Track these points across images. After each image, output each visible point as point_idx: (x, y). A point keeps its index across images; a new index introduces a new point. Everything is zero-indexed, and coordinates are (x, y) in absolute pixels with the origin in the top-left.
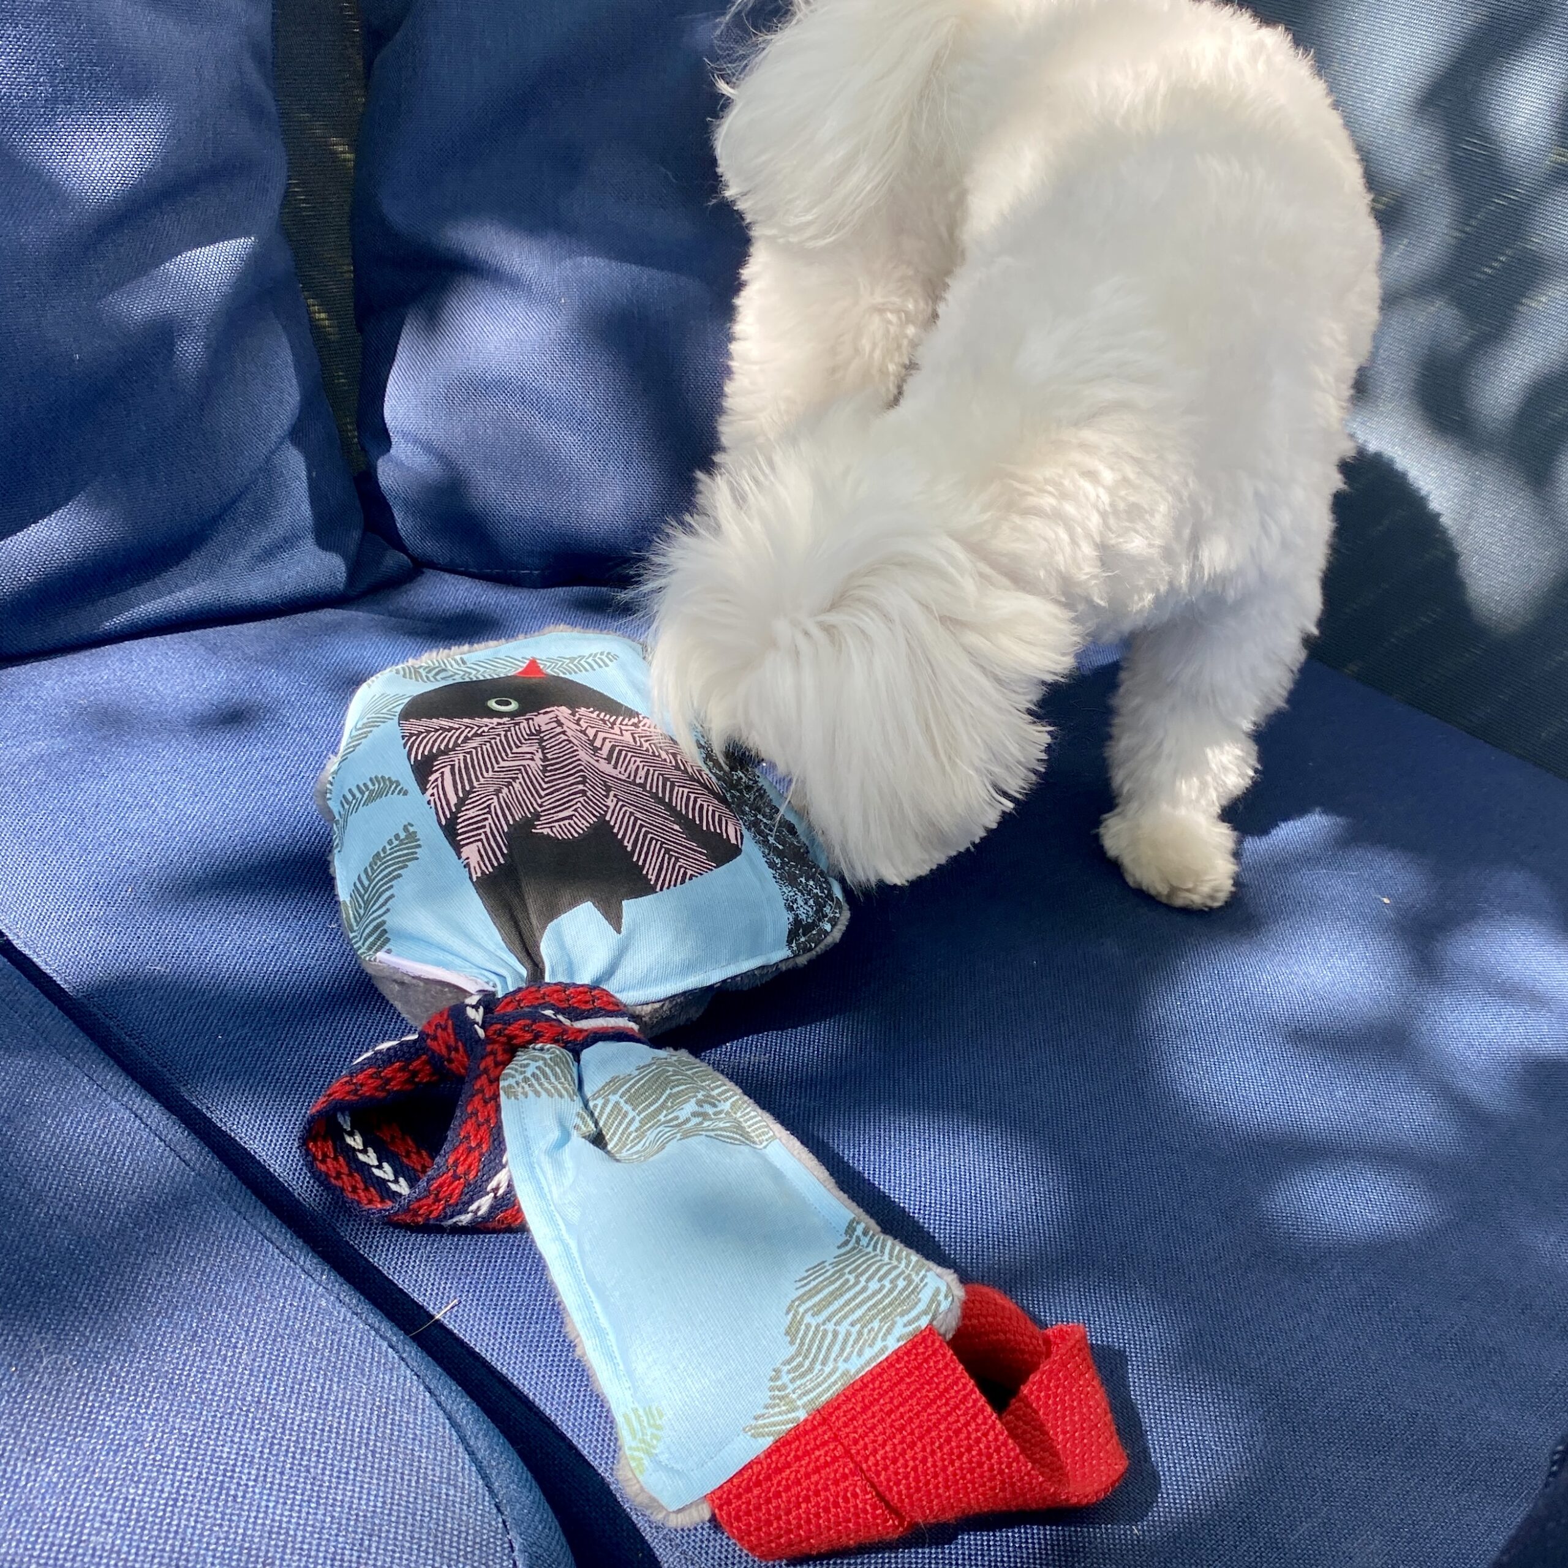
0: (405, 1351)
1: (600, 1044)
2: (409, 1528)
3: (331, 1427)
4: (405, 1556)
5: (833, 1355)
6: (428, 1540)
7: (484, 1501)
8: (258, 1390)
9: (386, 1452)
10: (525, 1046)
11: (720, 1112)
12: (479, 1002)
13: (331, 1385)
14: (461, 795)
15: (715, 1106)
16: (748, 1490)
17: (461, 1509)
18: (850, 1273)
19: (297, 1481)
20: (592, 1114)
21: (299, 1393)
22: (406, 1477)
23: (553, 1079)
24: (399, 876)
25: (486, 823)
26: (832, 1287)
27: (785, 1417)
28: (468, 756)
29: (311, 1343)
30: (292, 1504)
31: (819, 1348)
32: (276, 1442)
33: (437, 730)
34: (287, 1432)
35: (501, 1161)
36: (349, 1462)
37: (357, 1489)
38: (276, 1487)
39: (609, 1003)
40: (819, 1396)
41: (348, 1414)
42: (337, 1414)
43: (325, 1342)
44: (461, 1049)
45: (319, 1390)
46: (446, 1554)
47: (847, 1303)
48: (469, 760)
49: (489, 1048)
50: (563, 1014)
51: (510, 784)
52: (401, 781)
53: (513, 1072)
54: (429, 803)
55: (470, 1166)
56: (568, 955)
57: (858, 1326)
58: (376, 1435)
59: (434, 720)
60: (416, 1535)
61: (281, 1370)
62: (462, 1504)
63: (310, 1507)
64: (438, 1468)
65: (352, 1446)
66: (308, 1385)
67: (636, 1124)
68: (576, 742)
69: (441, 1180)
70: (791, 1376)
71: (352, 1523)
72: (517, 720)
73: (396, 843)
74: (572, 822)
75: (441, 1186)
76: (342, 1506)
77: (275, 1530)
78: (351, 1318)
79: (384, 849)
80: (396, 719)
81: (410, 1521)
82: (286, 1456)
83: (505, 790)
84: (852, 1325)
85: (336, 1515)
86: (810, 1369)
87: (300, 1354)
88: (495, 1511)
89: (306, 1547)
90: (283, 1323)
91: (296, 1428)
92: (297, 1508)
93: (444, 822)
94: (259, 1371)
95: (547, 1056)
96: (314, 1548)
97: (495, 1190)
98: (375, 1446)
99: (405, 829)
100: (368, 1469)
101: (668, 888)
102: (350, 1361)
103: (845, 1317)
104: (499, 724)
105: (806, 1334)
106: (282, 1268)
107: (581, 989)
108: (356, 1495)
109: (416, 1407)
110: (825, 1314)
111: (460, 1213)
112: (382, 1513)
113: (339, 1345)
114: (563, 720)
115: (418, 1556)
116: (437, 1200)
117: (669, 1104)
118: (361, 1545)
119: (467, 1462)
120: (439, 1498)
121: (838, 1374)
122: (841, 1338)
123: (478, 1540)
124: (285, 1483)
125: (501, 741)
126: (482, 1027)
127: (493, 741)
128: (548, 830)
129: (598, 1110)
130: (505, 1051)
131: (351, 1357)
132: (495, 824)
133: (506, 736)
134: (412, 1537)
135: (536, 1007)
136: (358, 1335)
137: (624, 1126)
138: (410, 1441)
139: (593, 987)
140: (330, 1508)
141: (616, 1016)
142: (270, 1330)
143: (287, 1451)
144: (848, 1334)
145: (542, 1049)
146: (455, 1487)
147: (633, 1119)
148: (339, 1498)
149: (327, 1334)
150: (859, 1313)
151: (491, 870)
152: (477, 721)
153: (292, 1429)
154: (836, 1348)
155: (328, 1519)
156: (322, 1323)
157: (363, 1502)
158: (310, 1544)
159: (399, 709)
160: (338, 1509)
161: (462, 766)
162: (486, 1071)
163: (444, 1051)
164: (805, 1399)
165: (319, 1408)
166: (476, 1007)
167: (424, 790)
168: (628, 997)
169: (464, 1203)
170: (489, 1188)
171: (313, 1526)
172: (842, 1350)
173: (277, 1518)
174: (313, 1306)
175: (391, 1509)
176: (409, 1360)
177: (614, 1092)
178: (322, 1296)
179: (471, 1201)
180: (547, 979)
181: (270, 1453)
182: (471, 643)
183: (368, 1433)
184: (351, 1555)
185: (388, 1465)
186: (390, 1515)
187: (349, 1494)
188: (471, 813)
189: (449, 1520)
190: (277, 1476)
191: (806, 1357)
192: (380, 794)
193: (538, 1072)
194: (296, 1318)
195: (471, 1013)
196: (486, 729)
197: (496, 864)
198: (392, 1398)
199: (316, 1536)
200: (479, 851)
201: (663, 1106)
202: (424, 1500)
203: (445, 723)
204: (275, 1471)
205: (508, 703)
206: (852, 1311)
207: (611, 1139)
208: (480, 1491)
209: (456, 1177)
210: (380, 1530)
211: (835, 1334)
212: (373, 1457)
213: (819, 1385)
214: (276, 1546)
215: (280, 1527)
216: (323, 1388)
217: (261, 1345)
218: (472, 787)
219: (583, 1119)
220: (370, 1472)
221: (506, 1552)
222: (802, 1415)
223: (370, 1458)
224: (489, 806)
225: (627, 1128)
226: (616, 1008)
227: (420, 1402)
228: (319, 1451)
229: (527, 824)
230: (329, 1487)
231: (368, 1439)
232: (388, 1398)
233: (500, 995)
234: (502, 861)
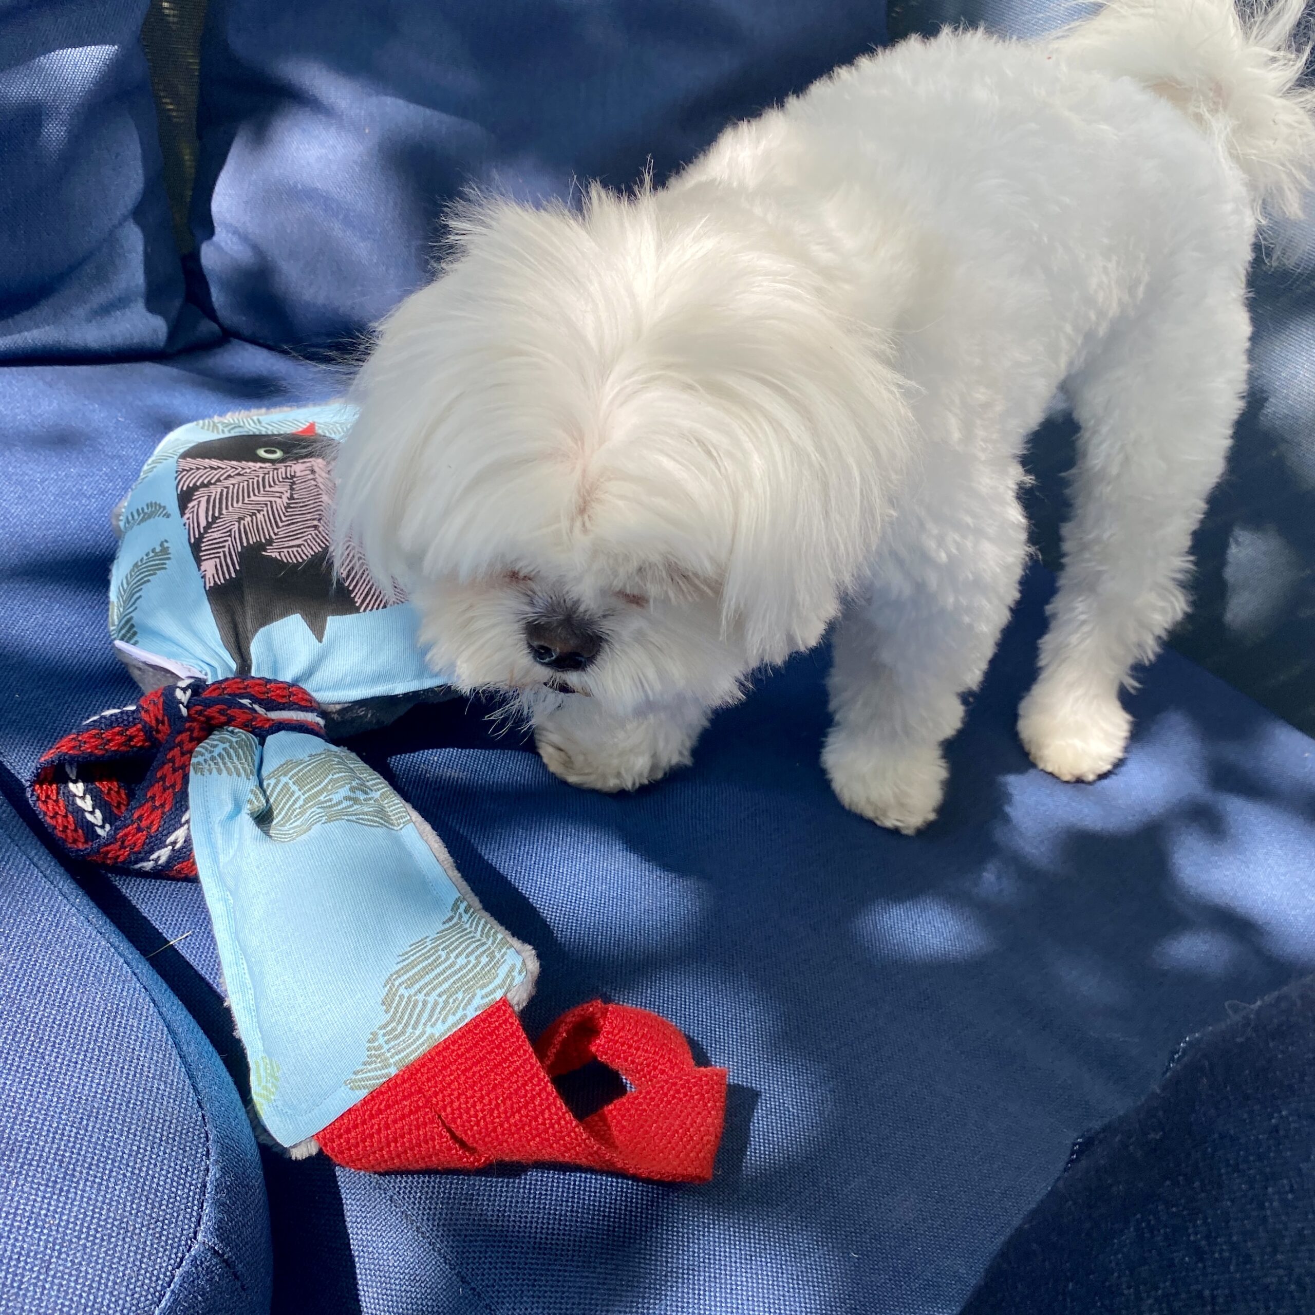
0: (138, 968)
1: (282, 733)
2: (123, 1113)
3: (67, 1023)
4: (116, 1136)
5: (423, 1021)
6: (137, 1124)
7: (188, 1097)
8: (9, 986)
9: (111, 1048)
10: (220, 726)
11: (370, 799)
12: (188, 687)
13: (72, 989)
14: (210, 520)
15: (366, 793)
16: (348, 1131)
17: (169, 1102)
18: (443, 950)
19: (33, 1065)
20: (264, 792)
21: (44, 993)
22: (125, 1071)
23: (235, 759)
24: (148, 581)
25: (226, 544)
26: (424, 964)
27: (379, 1072)
28: (225, 490)
29: (59, 952)
30: (27, 1083)
31: (411, 1015)
32: (19, 1031)
33: (206, 468)
34: (29, 1024)
35: (180, 821)
36: (78, 1054)
37: (83, 1077)
38: (14, 1068)
39: (303, 699)
40: (407, 1056)
41: (83, 1014)
42: (74, 1014)
43: (71, 953)
44: (166, 722)
45: (61, 992)
46: (151, 1138)
47: (437, 977)
48: (225, 493)
49: (187, 725)
50: (260, 705)
51: (254, 514)
52: (168, 507)
53: (203, 751)
54: (185, 525)
55: (152, 822)
56: (275, 656)
57: (444, 997)
58: (104, 1034)
59: (207, 460)
60: (128, 1120)
61: (31, 972)
62: (169, 1097)
63: (41, 1087)
64: (152, 1066)
65: (83, 1041)
66: (52, 987)
67: (301, 802)
68: (322, 487)
69: (126, 830)
70: (386, 1038)
71: (75, 1104)
72: (278, 465)
73: (152, 554)
74: (299, 550)
75: (126, 835)
76: (68, 1090)
77: (10, 1104)
78: (96, 936)
79: (142, 560)
80: (176, 457)
81: (124, 1108)
82: (26, 1043)
83: (249, 519)
84: (440, 996)
85: (62, 1096)
86: (403, 1033)
87: (49, 960)
88: (196, 1106)
89: (33, 1120)
90: (38, 934)
91: (37, 1021)
92: (29, 1087)
93: (192, 541)
94: (13, 971)
95: (234, 740)
96: (40, 1122)
97: (175, 843)
98: (103, 1042)
99: (162, 545)
100: (94, 1061)
101: (371, 610)
102: (90, 971)
103: (434, 989)
104: (261, 468)
105: (399, 1003)
106: (43, 889)
107: (281, 685)
108: (81, 1082)
109: (141, 1014)
110: (417, 986)
111: (142, 860)
112: (101, 1098)
113: (82, 957)
114: (316, 469)
115: (127, 1137)
116: (123, 847)
117: (330, 787)
118: (80, 1123)
119: (178, 1063)
120: (151, 1091)
121: (425, 1037)
122: (429, 1006)
123: (179, 1129)
124: (22, 1066)
125: (258, 481)
126: (187, 707)
127: (251, 481)
128: (277, 555)
129: (270, 788)
130: (201, 729)
131: (91, 968)
132: (234, 546)
133: (264, 478)
134: (124, 1121)
135: (237, 695)
136: (100, 951)
137: (290, 803)
138: (132, 1042)
139: (293, 684)
140: (57, 1090)
141: (307, 711)
142: (27, 938)
143: (28, 1039)
144: (436, 1004)
145: (232, 732)
146: (165, 1083)
147: (299, 797)
148: (66, 1083)
149: (74, 946)
150: (446, 985)
151: (223, 581)
152: (244, 464)
153: (34, 1022)
154: (426, 1015)
155: (55, 1099)
156: (71, 938)
157: (86, 1088)
158: (37, 1118)
159: (182, 451)
160: (64, 1092)
161: (218, 497)
162: (180, 744)
163: (154, 723)
164: (397, 1058)
165: (59, 1007)
166: (184, 690)
167: (183, 514)
168: (324, 696)
169: (146, 853)
170: (168, 842)
171: (41, 1104)
172: (431, 1016)
173: (12, 1094)
174: (65, 922)
175: (109, 1096)
176: (140, 975)
177: (285, 774)
178: (74, 915)
179: (152, 852)
180: (253, 674)
181: (13, 1039)
182: (268, 408)
183: (98, 1032)
184: (71, 1131)
185: (111, 1060)
186: (108, 1100)
187: (76, 1080)
188: (216, 535)
189: (157, 1109)
190: (17, 1059)
191: (399, 1022)
192: (149, 516)
193: (224, 753)
194: (49, 931)
195: (179, 694)
196: (248, 471)
197: (228, 577)
198: (122, 1004)
199: (43, 1112)
200: (216, 566)
201: (325, 789)
202: (138, 1091)
203: (215, 463)
204: (15, 1055)
205: (274, 452)
206: (440, 984)
207: (280, 813)
208: (186, 1088)
209: (139, 829)
210: (98, 1113)
211: (425, 1003)
212: (100, 1051)
213: (409, 1046)
214: (9, 1117)
215: (14, 1102)
216: (64, 990)
217: (17, 950)
218: (220, 513)
219: (256, 795)
220: (95, 1064)
221: (202, 1141)
222: (393, 1071)
223: (97, 1053)
224: (230, 531)
225: (293, 804)
226: (309, 704)
227: (145, 1010)
228: (54, 1042)
229: (260, 546)
230: (60, 1073)
231: (97, 1036)
232: (118, 1005)
233: (209, 682)
234: (233, 575)
